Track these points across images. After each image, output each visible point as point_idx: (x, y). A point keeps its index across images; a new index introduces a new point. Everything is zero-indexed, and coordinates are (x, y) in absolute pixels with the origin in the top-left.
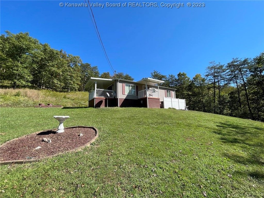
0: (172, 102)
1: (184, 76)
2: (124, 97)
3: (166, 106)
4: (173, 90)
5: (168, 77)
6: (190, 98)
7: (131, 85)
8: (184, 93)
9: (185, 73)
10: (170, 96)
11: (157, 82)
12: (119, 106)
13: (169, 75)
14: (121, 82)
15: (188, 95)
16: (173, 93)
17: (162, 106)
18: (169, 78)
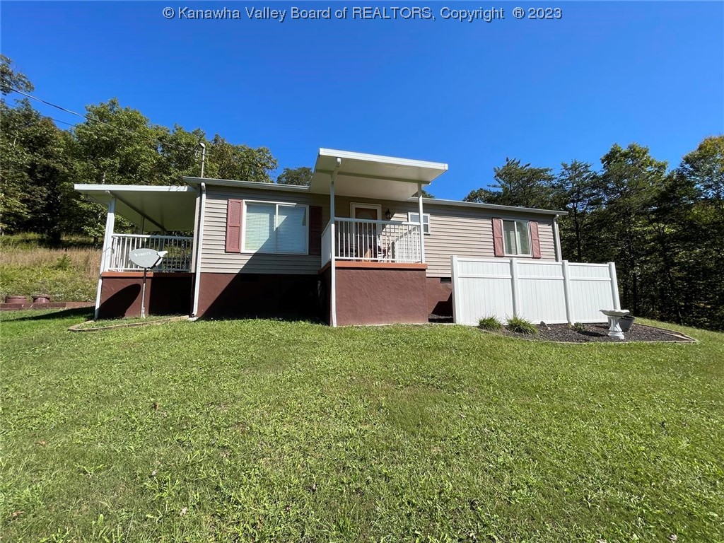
1: (634, 158)
2: (235, 266)
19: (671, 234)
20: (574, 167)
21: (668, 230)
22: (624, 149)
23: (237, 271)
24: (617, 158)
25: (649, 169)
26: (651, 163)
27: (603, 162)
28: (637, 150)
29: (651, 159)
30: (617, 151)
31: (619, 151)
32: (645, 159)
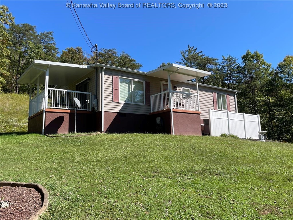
0: (230, 120)
1: (257, 59)
2: (117, 109)
3: (216, 131)
4: (232, 94)
5: (222, 61)
6: (271, 111)
7: (133, 79)
8: (258, 100)
9: (260, 53)
10: (225, 107)
11: (195, 74)
12: (103, 130)
13: (224, 58)
14: (109, 72)
15: (267, 104)
16: (232, 100)
17: (206, 130)
18: (223, 64)
19: (273, 102)
20: (229, 60)
21: (272, 100)
22: (252, 54)
23: (118, 111)
24: (249, 58)
25: (263, 66)
26: (264, 63)
27: (242, 59)
28: (258, 55)
29: (264, 61)
30: (249, 55)
31: (250, 55)
32: (261, 60)
